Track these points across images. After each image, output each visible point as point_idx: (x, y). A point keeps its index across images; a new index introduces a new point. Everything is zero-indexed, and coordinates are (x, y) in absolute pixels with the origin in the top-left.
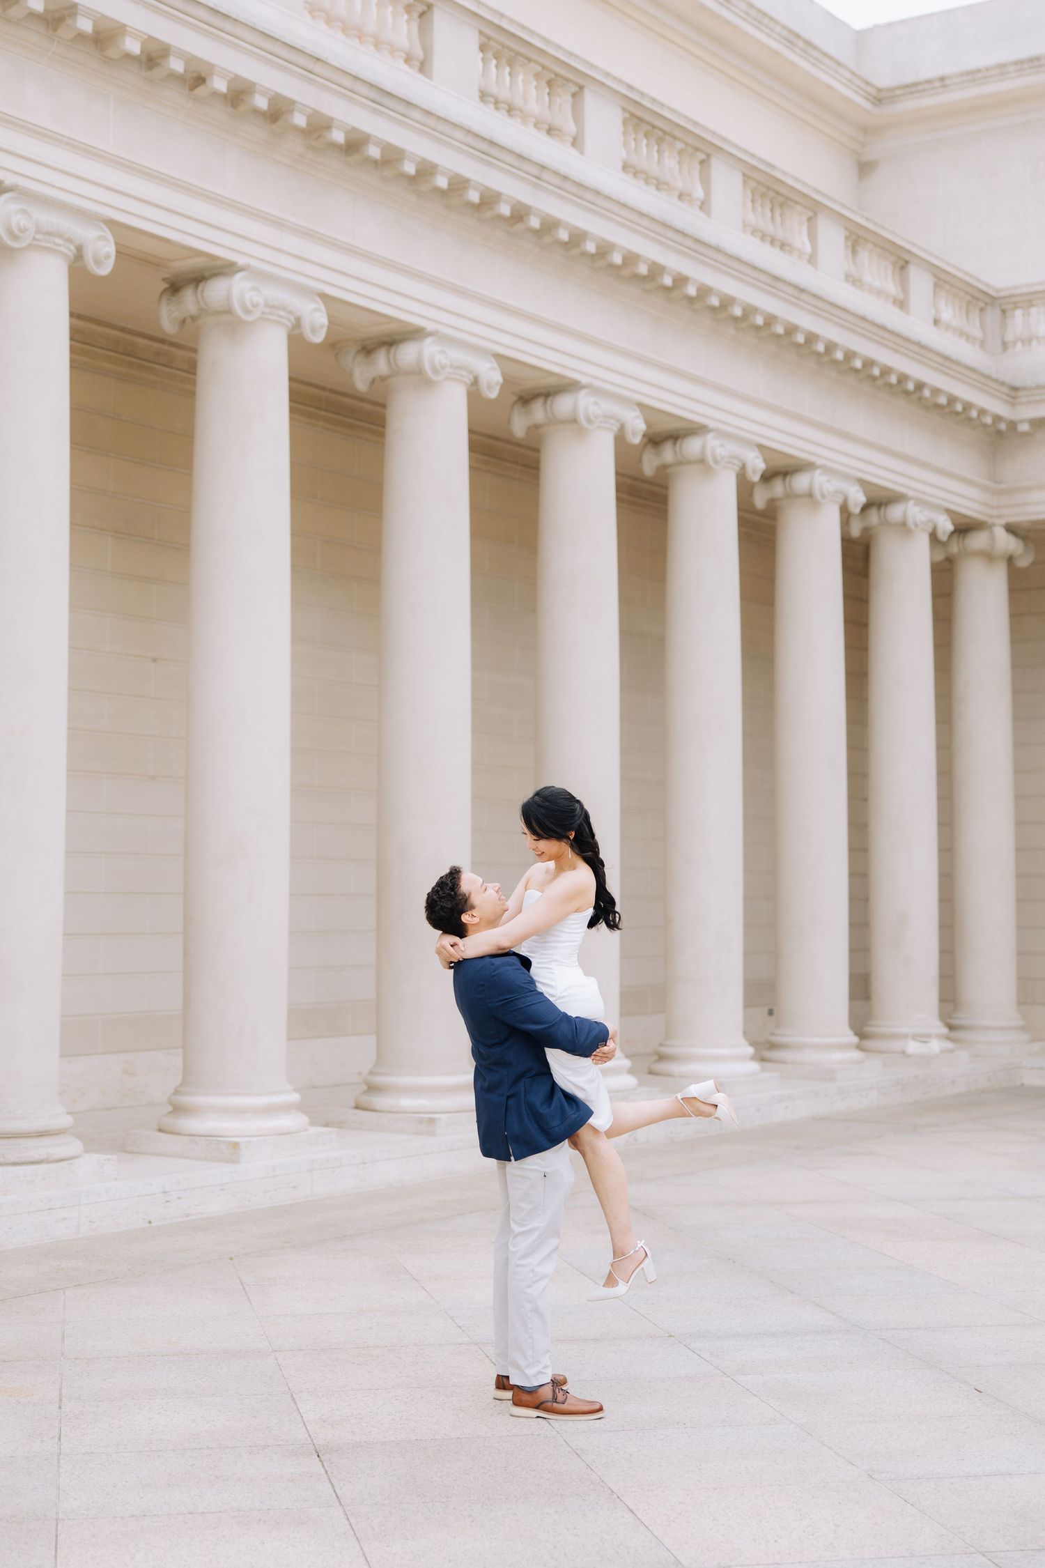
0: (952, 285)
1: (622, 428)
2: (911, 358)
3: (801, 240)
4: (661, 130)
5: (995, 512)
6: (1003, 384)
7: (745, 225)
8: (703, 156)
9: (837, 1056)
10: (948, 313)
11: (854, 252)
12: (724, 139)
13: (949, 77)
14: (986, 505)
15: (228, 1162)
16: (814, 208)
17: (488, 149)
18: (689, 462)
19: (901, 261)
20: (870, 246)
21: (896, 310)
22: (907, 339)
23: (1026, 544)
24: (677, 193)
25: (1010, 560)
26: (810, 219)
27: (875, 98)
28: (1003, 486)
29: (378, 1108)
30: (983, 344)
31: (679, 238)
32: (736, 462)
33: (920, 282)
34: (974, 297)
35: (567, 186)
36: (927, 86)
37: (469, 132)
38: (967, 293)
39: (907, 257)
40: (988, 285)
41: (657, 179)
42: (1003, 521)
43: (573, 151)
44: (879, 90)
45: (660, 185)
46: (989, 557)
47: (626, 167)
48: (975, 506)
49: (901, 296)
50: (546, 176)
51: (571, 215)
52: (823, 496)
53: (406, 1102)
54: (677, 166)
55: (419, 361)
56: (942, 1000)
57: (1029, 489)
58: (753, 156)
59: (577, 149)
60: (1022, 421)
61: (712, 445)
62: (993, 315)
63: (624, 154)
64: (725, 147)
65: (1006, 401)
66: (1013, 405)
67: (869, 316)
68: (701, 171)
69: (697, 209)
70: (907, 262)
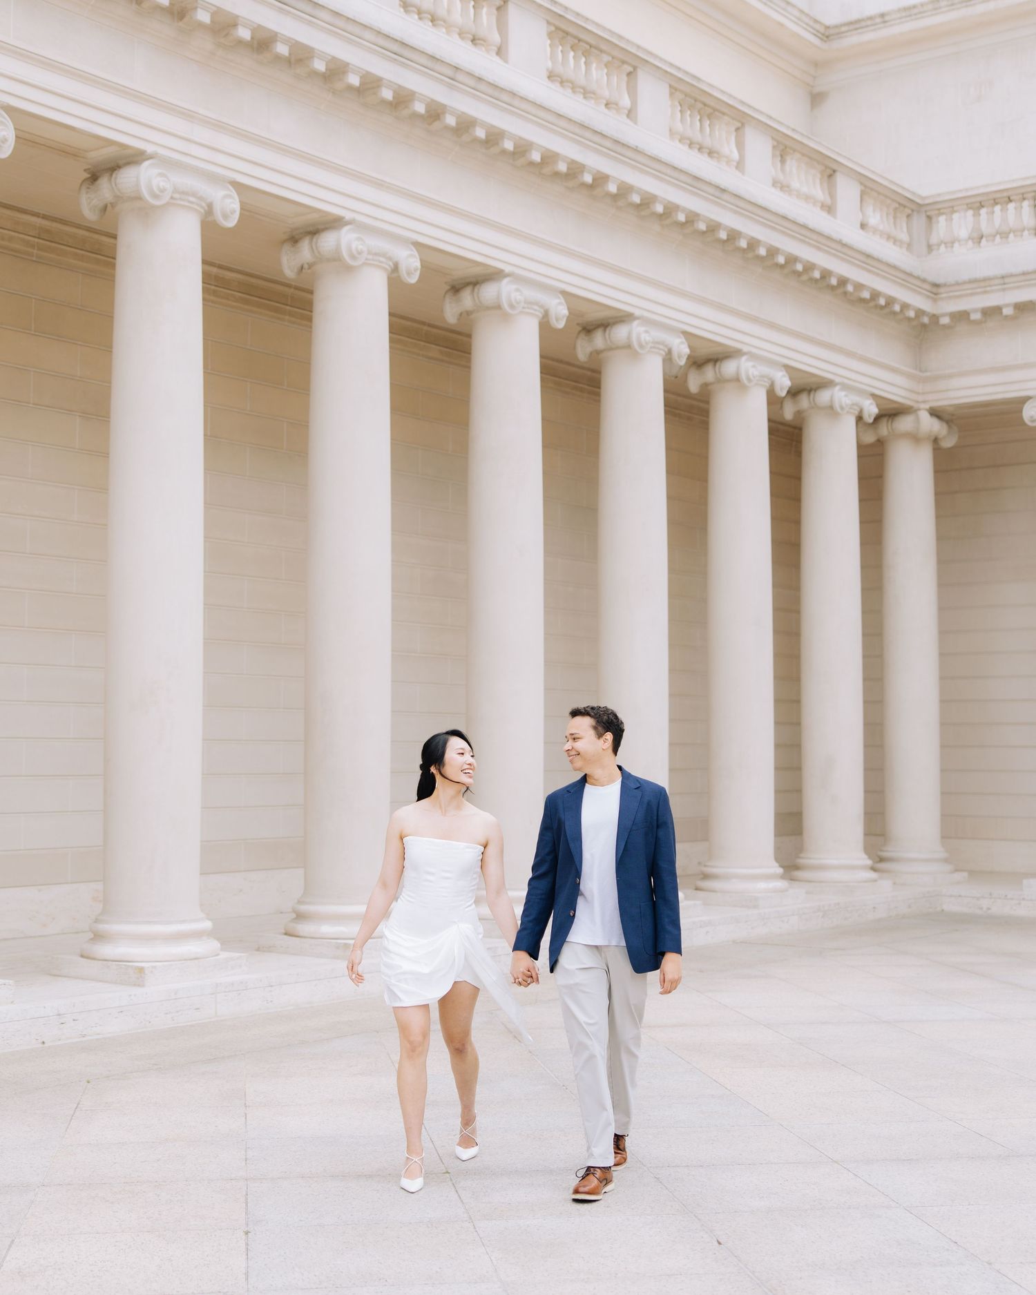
0: (879, 193)
1: (546, 314)
2: (834, 255)
3: (730, 149)
4: (587, 43)
5: (920, 398)
6: (924, 281)
7: (672, 133)
8: (630, 69)
9: (762, 885)
10: (874, 219)
11: (783, 161)
12: (651, 54)
13: (888, 14)
14: (911, 391)
15: (135, 985)
16: (741, 119)
17: (401, 50)
18: (618, 348)
19: (829, 171)
20: (798, 155)
21: (824, 214)
22: (829, 238)
23: (950, 427)
24: (605, 102)
25: (936, 440)
26: (737, 129)
27: (823, 35)
28: (928, 374)
29: (301, 934)
30: (909, 246)
31: (597, 139)
32: (661, 347)
33: (847, 191)
34: (899, 204)
35: (482, 87)
36: (869, 23)
37: (379, 33)
38: (894, 200)
39: (835, 166)
40: (913, 193)
41: (584, 89)
42: (927, 406)
43: (497, 59)
44: (827, 28)
45: (587, 93)
46: (915, 438)
47: (551, 76)
48: (902, 393)
49: (828, 201)
50: (460, 77)
51: (487, 115)
52: (749, 380)
53: (326, 929)
54: (605, 78)
55: (338, 248)
56: (868, 833)
57: (950, 376)
58: (679, 69)
59: (501, 57)
60: (944, 315)
61: (635, 332)
62: (919, 222)
63: (550, 64)
64: (651, 60)
65: (928, 297)
66: (935, 300)
67: (791, 216)
68: (628, 83)
69: (625, 117)
70: (834, 171)
